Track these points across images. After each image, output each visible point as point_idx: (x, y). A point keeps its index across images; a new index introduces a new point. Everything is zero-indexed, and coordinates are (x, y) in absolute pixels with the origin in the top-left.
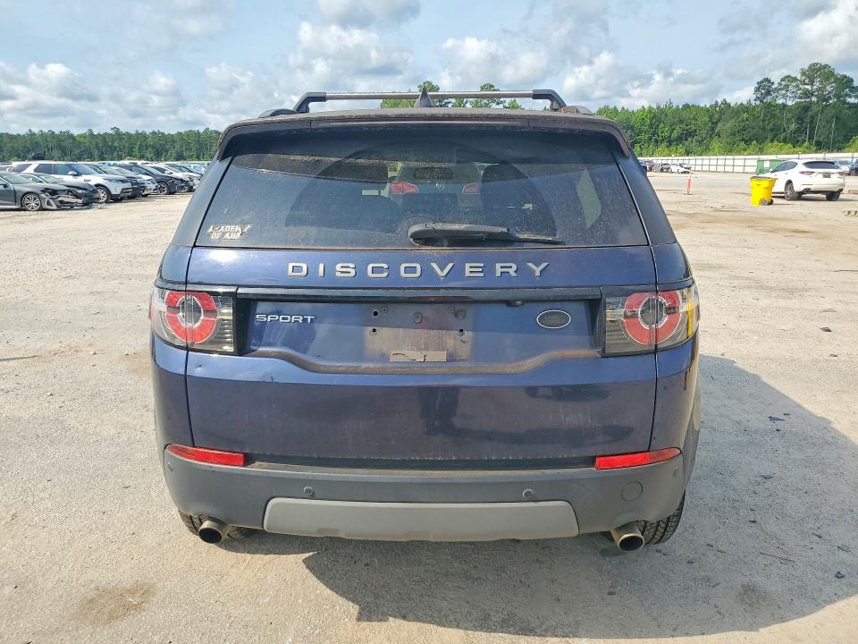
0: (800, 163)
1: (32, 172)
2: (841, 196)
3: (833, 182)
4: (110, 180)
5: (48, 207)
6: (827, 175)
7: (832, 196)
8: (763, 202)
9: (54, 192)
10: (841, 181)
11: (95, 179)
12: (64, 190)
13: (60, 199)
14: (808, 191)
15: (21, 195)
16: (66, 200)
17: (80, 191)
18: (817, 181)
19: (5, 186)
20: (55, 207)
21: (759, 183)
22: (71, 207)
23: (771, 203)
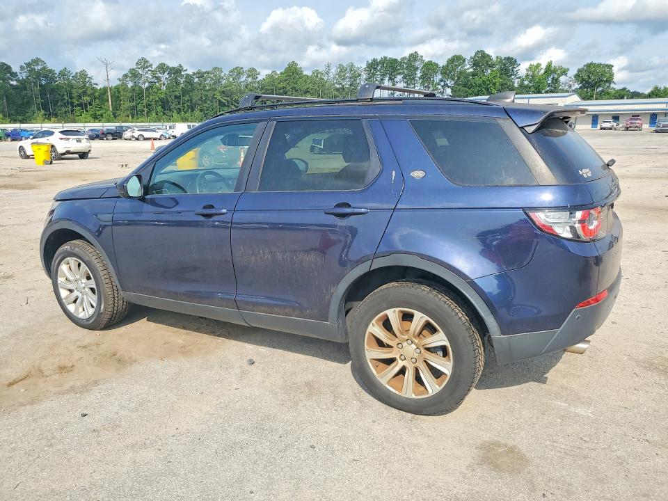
0: (57, 131)
2: (90, 155)
3: (83, 145)
6: (79, 141)
7: (83, 155)
8: (46, 162)
10: (88, 144)
14: (68, 152)
18: (73, 145)
21: (39, 147)
23: (51, 163)
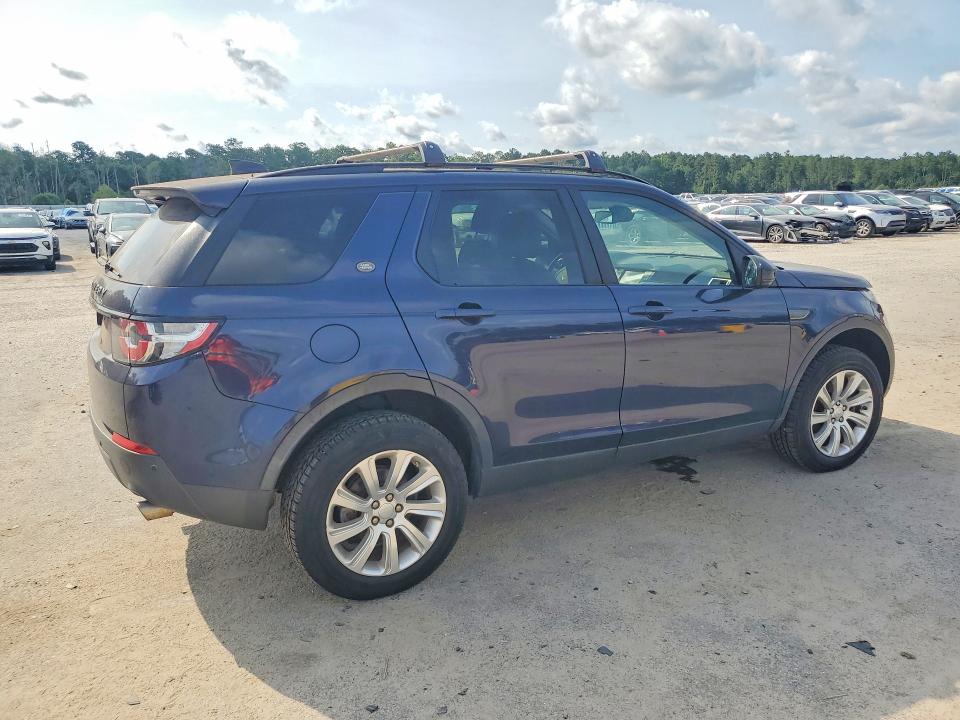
1: (801, 203)
4: (877, 212)
5: (790, 239)
9: (798, 224)
11: (859, 211)
12: (812, 222)
13: (803, 231)
15: (767, 225)
16: (809, 232)
17: (834, 224)
19: (756, 218)
20: (795, 240)
22: (815, 240)
